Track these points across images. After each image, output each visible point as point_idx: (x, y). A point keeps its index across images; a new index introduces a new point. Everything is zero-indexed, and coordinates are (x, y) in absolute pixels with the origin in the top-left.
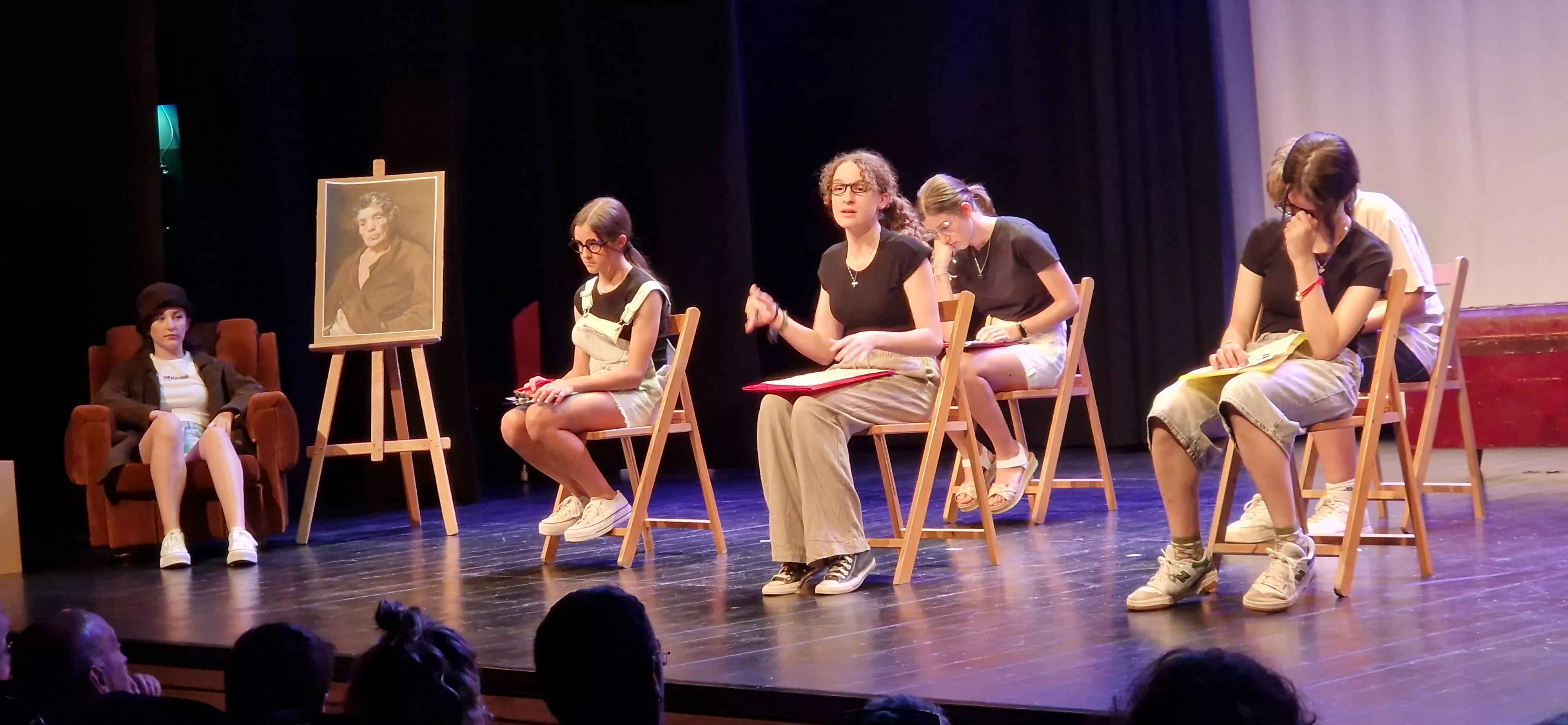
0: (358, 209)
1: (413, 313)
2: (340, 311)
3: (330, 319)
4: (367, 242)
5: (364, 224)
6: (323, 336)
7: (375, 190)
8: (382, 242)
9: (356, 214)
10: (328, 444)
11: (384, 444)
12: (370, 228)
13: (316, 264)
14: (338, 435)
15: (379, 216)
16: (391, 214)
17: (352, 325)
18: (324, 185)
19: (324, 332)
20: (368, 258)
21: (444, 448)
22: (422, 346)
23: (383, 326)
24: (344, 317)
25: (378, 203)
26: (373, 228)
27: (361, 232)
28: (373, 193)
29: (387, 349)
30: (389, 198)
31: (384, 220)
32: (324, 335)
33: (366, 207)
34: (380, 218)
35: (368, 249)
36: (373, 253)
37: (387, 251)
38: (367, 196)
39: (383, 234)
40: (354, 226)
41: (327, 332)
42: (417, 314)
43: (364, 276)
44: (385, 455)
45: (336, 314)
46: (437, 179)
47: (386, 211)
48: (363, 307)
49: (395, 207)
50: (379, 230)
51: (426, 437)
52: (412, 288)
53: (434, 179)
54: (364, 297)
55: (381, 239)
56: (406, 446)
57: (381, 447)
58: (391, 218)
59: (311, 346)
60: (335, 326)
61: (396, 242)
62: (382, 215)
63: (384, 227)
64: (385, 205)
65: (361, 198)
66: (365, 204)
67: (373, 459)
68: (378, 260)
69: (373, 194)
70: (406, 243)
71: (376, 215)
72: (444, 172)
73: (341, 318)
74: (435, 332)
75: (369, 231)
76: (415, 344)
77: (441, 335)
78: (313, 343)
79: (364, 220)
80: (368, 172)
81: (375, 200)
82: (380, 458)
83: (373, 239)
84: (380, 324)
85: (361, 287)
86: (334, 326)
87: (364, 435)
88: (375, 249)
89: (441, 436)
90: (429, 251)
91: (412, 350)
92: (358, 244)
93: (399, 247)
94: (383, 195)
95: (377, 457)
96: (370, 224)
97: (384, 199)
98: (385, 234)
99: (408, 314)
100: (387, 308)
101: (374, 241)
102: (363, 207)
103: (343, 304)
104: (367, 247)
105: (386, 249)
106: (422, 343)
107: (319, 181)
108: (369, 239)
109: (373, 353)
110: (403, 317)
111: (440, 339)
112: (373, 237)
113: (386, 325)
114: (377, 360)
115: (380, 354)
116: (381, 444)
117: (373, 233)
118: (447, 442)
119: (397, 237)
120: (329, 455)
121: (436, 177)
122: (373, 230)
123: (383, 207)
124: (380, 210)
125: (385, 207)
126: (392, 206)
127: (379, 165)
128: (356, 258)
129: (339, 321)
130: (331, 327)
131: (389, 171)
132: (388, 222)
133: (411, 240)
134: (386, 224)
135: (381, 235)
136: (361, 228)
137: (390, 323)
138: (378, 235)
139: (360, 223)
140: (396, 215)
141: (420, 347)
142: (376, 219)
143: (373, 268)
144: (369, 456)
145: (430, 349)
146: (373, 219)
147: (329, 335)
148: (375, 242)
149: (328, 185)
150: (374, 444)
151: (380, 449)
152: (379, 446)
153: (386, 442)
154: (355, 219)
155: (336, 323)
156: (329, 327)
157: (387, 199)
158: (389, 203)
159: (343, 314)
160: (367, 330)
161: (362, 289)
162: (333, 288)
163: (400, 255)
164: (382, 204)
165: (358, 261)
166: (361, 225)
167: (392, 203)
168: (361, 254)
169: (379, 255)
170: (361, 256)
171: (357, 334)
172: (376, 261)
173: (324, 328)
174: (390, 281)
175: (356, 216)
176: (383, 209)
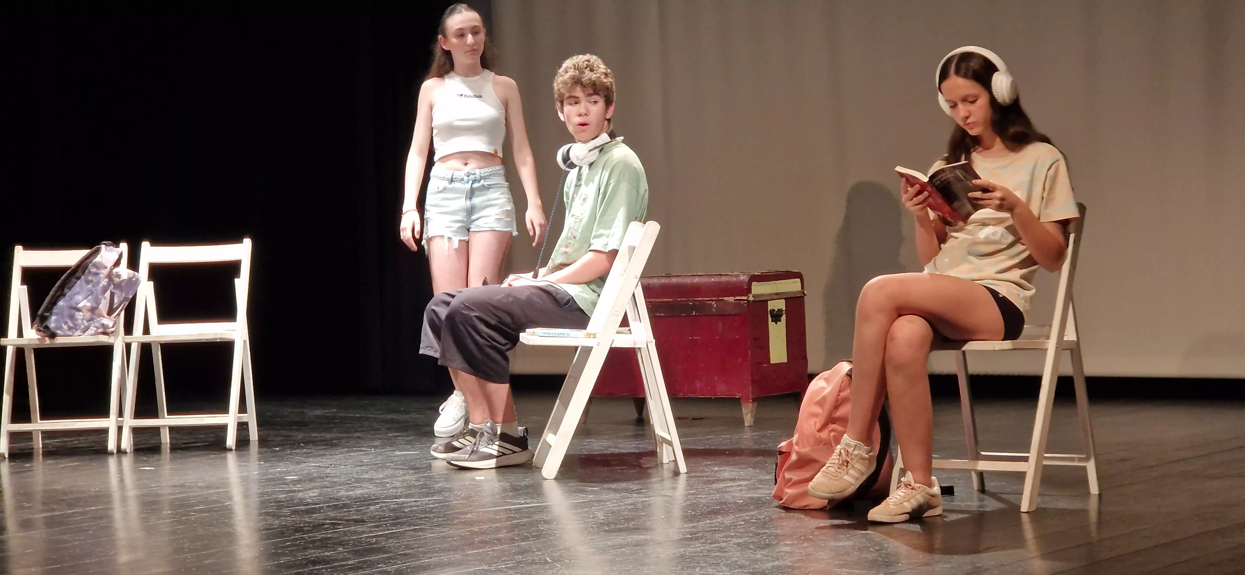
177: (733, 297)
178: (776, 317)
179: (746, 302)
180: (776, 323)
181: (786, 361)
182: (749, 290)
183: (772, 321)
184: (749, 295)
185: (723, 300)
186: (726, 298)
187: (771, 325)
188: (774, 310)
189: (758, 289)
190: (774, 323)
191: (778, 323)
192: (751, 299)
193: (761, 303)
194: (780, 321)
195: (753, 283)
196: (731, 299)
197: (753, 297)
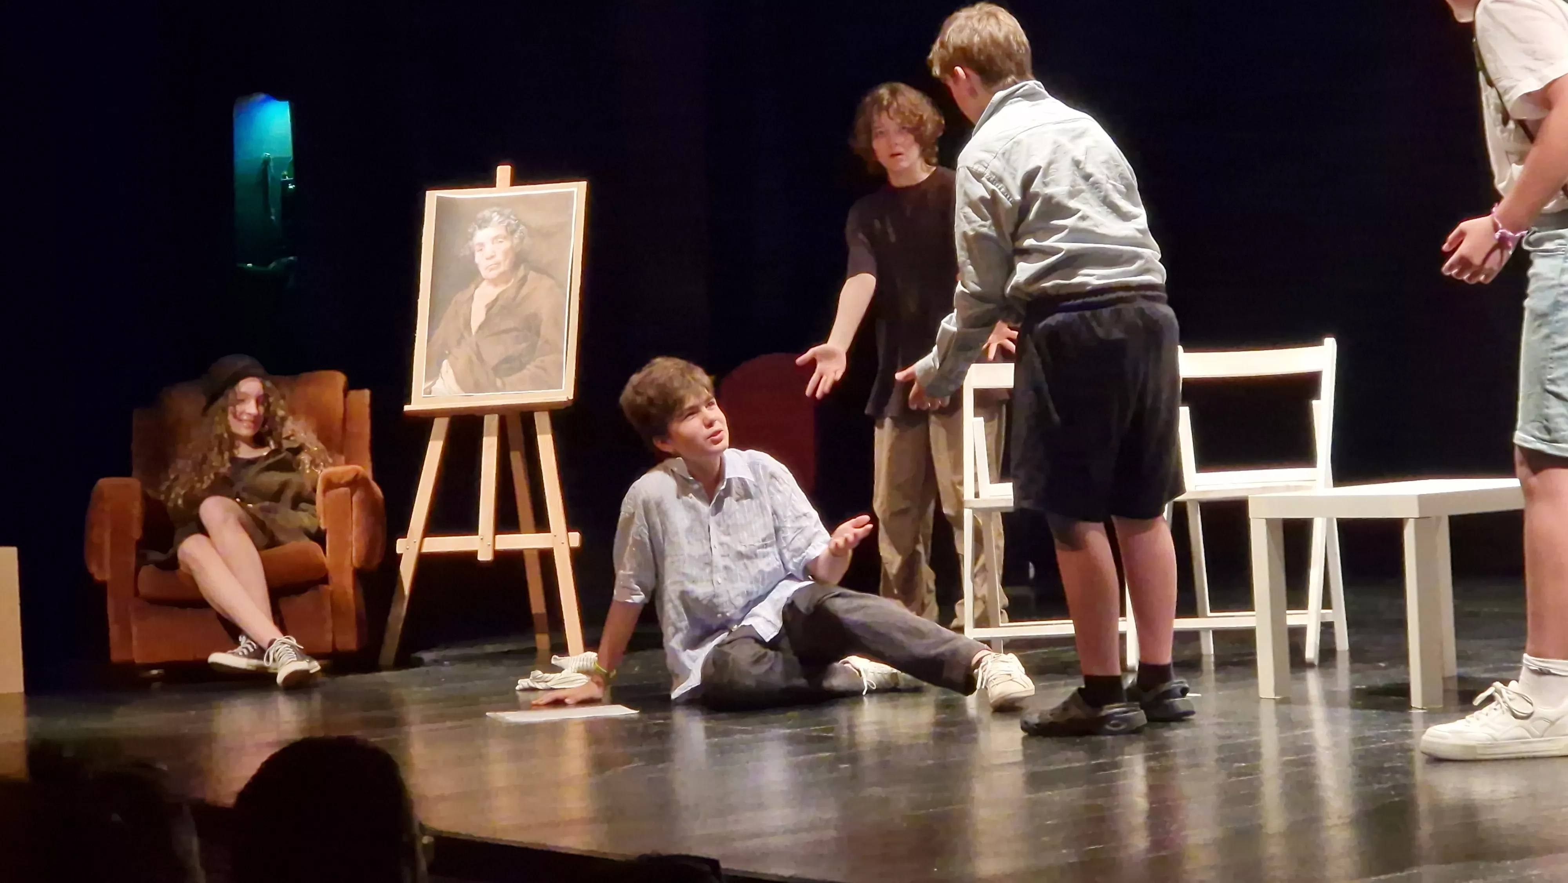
0: (475, 230)
1: (537, 367)
2: (445, 363)
3: (433, 373)
4: (484, 273)
5: (481, 250)
6: (422, 395)
7: (498, 205)
8: (503, 273)
9: (472, 235)
10: (423, 537)
11: (495, 539)
12: (488, 254)
13: (419, 301)
14: (436, 525)
15: (500, 240)
16: (516, 236)
17: (459, 381)
18: (432, 197)
19: (424, 390)
20: (485, 295)
21: (571, 545)
22: (547, 411)
23: (499, 382)
24: (451, 371)
25: (500, 223)
26: (494, 254)
27: (477, 260)
28: (495, 208)
29: (505, 415)
30: (515, 216)
31: (506, 245)
32: (424, 393)
33: (486, 227)
34: (500, 242)
35: (484, 283)
36: (491, 288)
37: (510, 285)
38: (486, 213)
39: (505, 263)
41: (428, 390)
42: (544, 369)
43: (478, 316)
44: (498, 554)
45: (440, 366)
46: (577, 192)
47: (510, 233)
48: (474, 358)
49: (522, 228)
50: (499, 257)
51: (550, 532)
52: (538, 333)
53: (573, 192)
54: (477, 346)
55: (502, 269)
56: (527, 542)
57: (491, 543)
58: (516, 241)
59: (407, 408)
60: (439, 382)
61: (521, 273)
62: (505, 238)
63: (506, 253)
64: (509, 224)
65: (480, 215)
66: (484, 223)
67: (481, 558)
68: (498, 295)
69: (494, 212)
70: (532, 274)
71: (496, 237)
72: (585, 183)
73: (447, 372)
75: (487, 259)
76: (541, 407)
77: (573, 395)
78: (410, 404)
79: (482, 245)
80: (489, 181)
81: (496, 218)
82: (490, 558)
83: (491, 270)
84: (495, 382)
85: (474, 331)
86: (437, 381)
87: (470, 526)
88: (494, 282)
89: (568, 532)
90: (561, 284)
91: (536, 414)
92: (472, 276)
93: (525, 280)
94: (507, 211)
95: (485, 556)
96: (489, 249)
97: (509, 217)
98: (507, 262)
99: (530, 368)
100: (507, 360)
101: (492, 272)
102: (480, 227)
103: (450, 353)
104: (484, 280)
105: (507, 282)
106: (547, 408)
107: (428, 193)
108: (486, 268)
109: (485, 419)
110: (525, 371)
111: (572, 400)
112: (493, 266)
113: (502, 382)
114: (491, 429)
115: (495, 420)
116: (491, 539)
117: (492, 261)
118: (575, 538)
119: (522, 267)
120: (423, 552)
121: (575, 190)
122: (492, 257)
123: (506, 227)
124: (501, 231)
125: (508, 228)
126: (518, 226)
127: (504, 172)
128: (468, 295)
129: (443, 377)
130: (434, 384)
131: (518, 179)
132: (512, 248)
133: (538, 271)
134: (509, 249)
135: (502, 264)
136: (477, 255)
137: (508, 380)
138: (498, 264)
139: (477, 248)
140: (522, 239)
141: (545, 413)
142: (497, 243)
143: (490, 308)
144: (475, 553)
145: (558, 414)
146: (492, 243)
147: (430, 394)
148: (494, 274)
149: (438, 198)
150: (482, 539)
151: (489, 545)
152: (489, 542)
153: (497, 536)
154: (471, 243)
155: (440, 377)
156: (431, 383)
157: (512, 217)
158: (513, 222)
159: (449, 367)
160: (478, 388)
161: (477, 332)
162: (439, 332)
163: (525, 291)
164: (505, 224)
165: (472, 298)
166: (478, 251)
167: (517, 221)
168: (476, 288)
169: (498, 290)
170: (476, 291)
171: (466, 393)
172: (494, 298)
173: (425, 385)
174: (510, 324)
175: (471, 239)
176: (507, 230)
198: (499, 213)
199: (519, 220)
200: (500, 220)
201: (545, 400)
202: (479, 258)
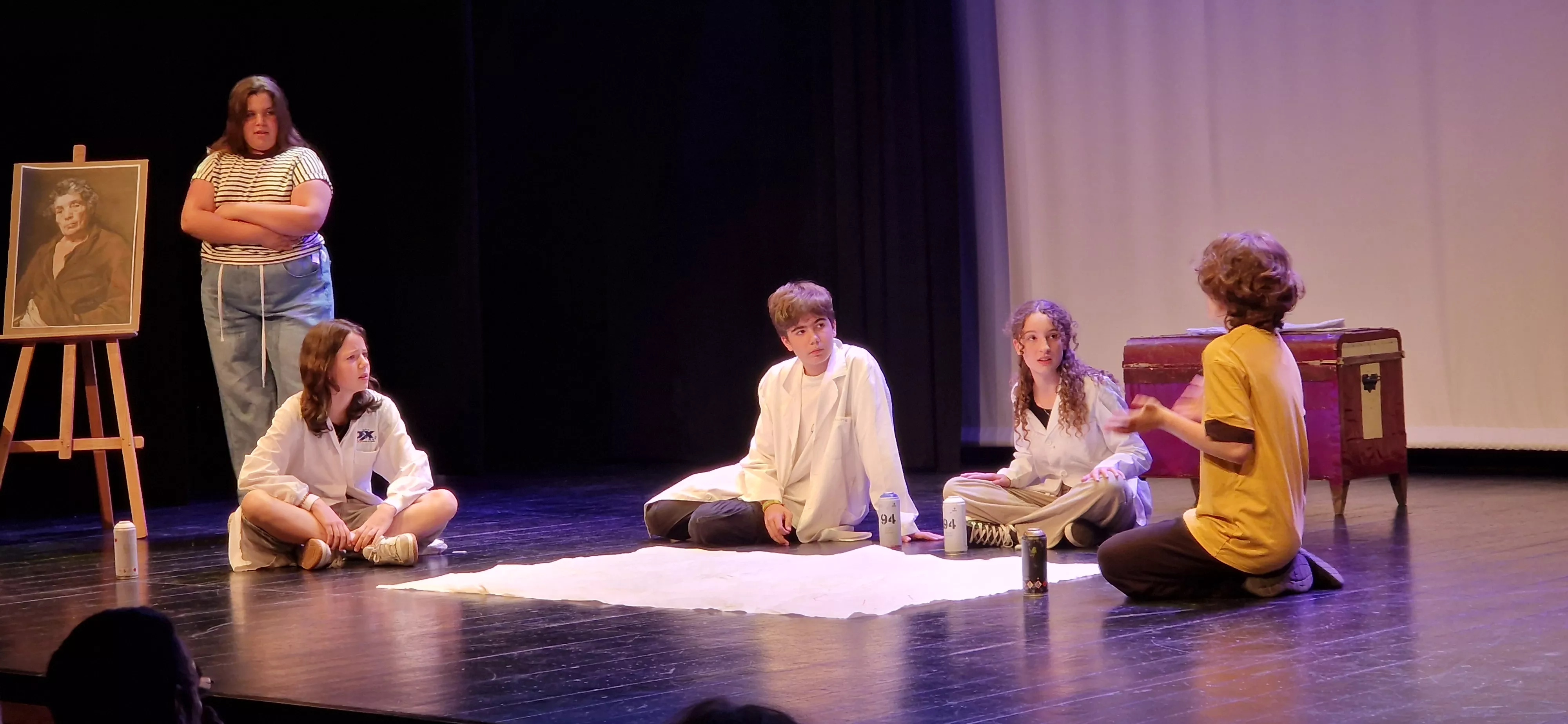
0: (55, 195)
1: (109, 306)
2: (31, 302)
3: (21, 309)
4: (64, 231)
5: (61, 212)
6: (12, 327)
7: (74, 176)
8: (78, 231)
9: (53, 200)
10: (13, 440)
11: (73, 442)
12: (67, 216)
13: (9, 254)
14: (24, 430)
15: (76, 204)
16: (90, 202)
17: (44, 316)
18: (20, 169)
19: (14, 323)
20: (64, 248)
21: (137, 447)
22: (117, 341)
23: (76, 318)
24: (36, 308)
25: (76, 191)
26: (71, 215)
27: (57, 220)
28: (71, 179)
29: (81, 343)
30: (89, 185)
31: (81, 208)
32: (14, 326)
33: (64, 194)
34: (78, 206)
35: (64, 238)
36: (69, 242)
37: (84, 241)
38: (65, 182)
39: (80, 222)
40: (50, 214)
41: (17, 323)
42: (114, 308)
43: (58, 265)
44: (74, 453)
45: (27, 304)
46: (140, 167)
47: (85, 199)
48: (56, 299)
49: (95, 195)
50: (76, 218)
51: (119, 436)
52: (109, 280)
53: (137, 167)
54: (58, 288)
55: (78, 227)
56: (98, 444)
57: (70, 445)
58: (90, 206)
60: (26, 318)
61: (94, 231)
62: (81, 203)
63: (81, 215)
64: (84, 192)
65: (59, 184)
66: (62, 191)
67: (61, 457)
68: (75, 248)
69: (72, 181)
70: (104, 233)
71: (73, 202)
72: (148, 160)
73: (33, 309)
74: (131, 326)
75: (66, 219)
76: (111, 338)
77: (138, 330)
79: (61, 208)
80: (68, 158)
81: (73, 187)
82: (69, 457)
83: (69, 228)
84: (73, 317)
85: (55, 278)
86: (25, 316)
87: (53, 433)
88: (72, 238)
89: (134, 436)
90: (128, 241)
91: (107, 344)
92: (53, 232)
93: (97, 236)
94: (82, 182)
95: (65, 455)
96: (67, 212)
97: (84, 187)
98: (82, 223)
99: (103, 307)
100: (82, 300)
101: (70, 230)
102: (61, 194)
104: (63, 236)
105: (83, 238)
106: (117, 338)
107: (15, 165)
108: (65, 227)
109: (65, 346)
110: (98, 310)
111: (137, 334)
112: (70, 226)
113: (80, 317)
114: (70, 354)
115: (73, 347)
116: (69, 441)
117: (70, 221)
118: (140, 441)
119: (95, 227)
120: (14, 451)
121: (139, 166)
122: (70, 218)
123: (81, 194)
124: (77, 197)
125: (84, 195)
126: (91, 193)
127: (79, 150)
128: (50, 248)
129: (29, 312)
130: (22, 318)
131: (90, 157)
132: (86, 211)
133: (109, 229)
134: (84, 212)
135: (79, 223)
136: (57, 216)
137: (84, 316)
138: (75, 224)
139: (57, 210)
140: (95, 204)
141: (116, 342)
142: (74, 206)
143: (68, 258)
144: (57, 453)
145: (127, 344)
146: (70, 207)
147: (19, 326)
148: (72, 231)
149: (24, 169)
150: (62, 442)
151: (68, 447)
152: (68, 444)
153: (75, 440)
154: (52, 206)
155: (27, 314)
156: (19, 317)
157: (86, 186)
158: (87, 190)
159: (35, 305)
160: (59, 322)
161: (56, 279)
162: (25, 278)
163: (97, 246)
164: (81, 192)
165: (53, 250)
166: (58, 213)
167: (90, 190)
168: (56, 243)
169: (75, 244)
170: (57, 245)
171: (49, 326)
172: (72, 250)
173: (14, 319)
174: (86, 272)
175: (53, 203)
176: (82, 197)
177: (1319, 361)
178: (1370, 384)
179: (1335, 366)
180: (1370, 392)
181: (1381, 436)
182: (1338, 353)
183: (1365, 389)
184: (1339, 358)
185: (1307, 364)
186: (1310, 362)
187: (1364, 393)
188: (1367, 376)
189: (1350, 351)
190: (1367, 391)
191: (1373, 390)
192: (1342, 363)
193: (1353, 365)
194: (1374, 389)
195: (1344, 344)
196: (1317, 363)
197: (1343, 361)
198: (75, 183)
199: (92, 189)
200: (76, 189)
201: (116, 331)
202: (58, 218)
